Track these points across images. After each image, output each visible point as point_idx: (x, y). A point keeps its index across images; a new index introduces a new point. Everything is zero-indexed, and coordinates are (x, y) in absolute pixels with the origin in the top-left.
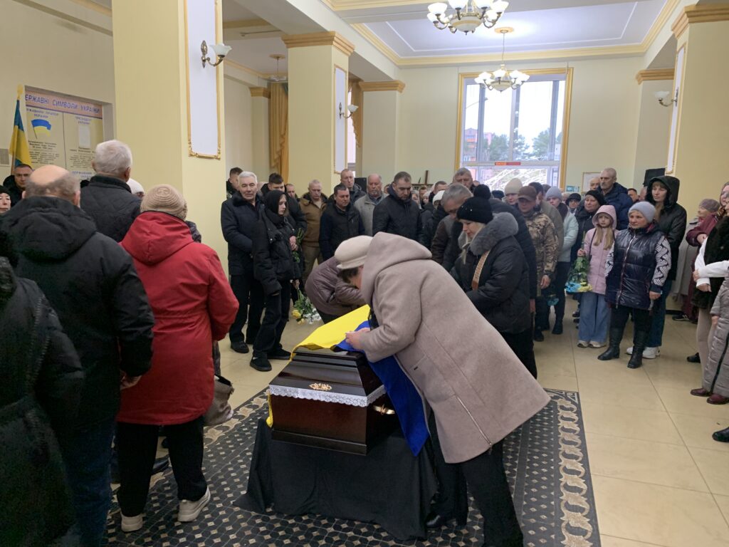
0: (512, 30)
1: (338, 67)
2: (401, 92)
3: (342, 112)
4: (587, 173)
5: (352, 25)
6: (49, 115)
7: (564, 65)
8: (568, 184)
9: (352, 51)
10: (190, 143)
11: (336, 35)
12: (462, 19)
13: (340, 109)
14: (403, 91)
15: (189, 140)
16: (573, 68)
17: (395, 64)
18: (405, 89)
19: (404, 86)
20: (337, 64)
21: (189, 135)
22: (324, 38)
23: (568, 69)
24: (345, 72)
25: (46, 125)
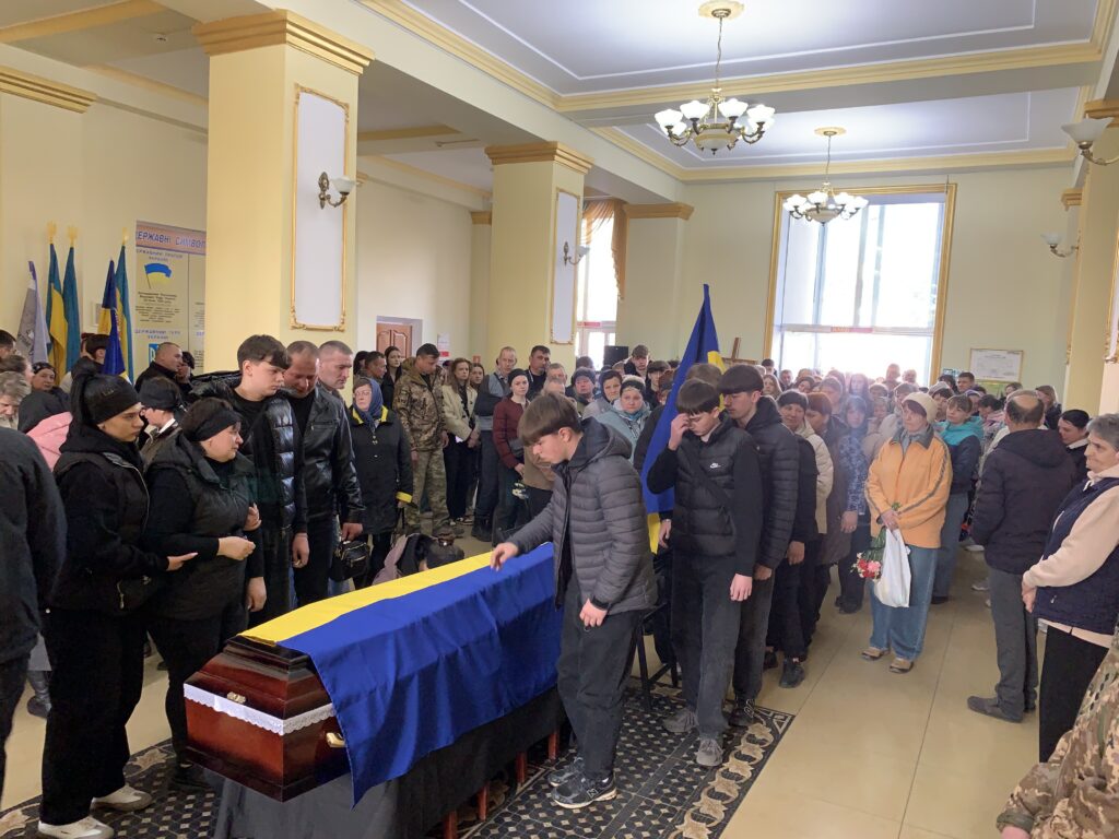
0: (844, 131)
1: (562, 191)
2: (687, 219)
3: (568, 255)
4: (977, 350)
5: (592, 129)
6: (169, 258)
7: (941, 180)
9: (590, 166)
10: (294, 312)
11: (559, 146)
12: (703, 133)
13: (566, 251)
14: (691, 218)
15: (293, 308)
16: (956, 184)
17: (677, 179)
18: (693, 214)
19: (691, 210)
20: (562, 187)
22: (542, 150)
23: (950, 186)
24: (578, 197)
25: (165, 270)
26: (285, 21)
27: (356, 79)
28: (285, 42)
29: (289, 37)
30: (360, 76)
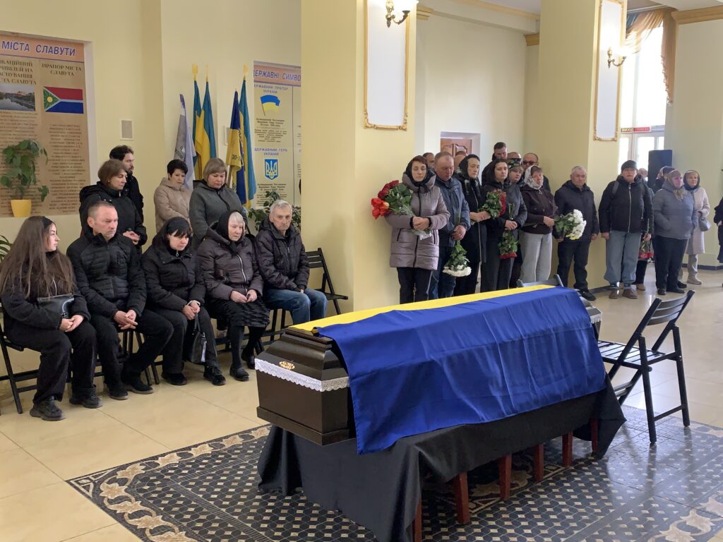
6: (278, 90)
10: (366, 114)
15: (366, 111)
21: (365, 104)
25: (275, 100)
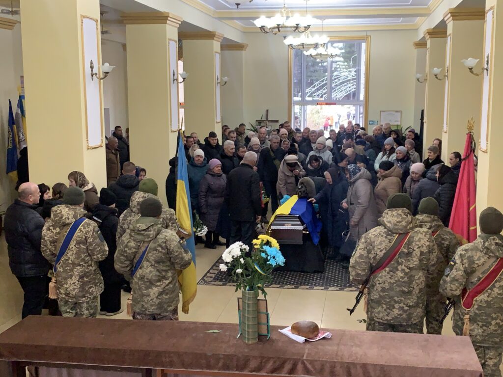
2: (245, 50)
4: (383, 111)
7: (364, 34)
8: (369, 120)
9: (222, 38)
10: (171, 128)
11: (217, 33)
16: (370, 36)
17: (241, 31)
18: (248, 47)
20: (216, 51)
23: (367, 37)
24: (219, 53)
26: (168, 17)
27: (177, 30)
28: (166, 23)
29: (168, 22)
30: (178, 28)
